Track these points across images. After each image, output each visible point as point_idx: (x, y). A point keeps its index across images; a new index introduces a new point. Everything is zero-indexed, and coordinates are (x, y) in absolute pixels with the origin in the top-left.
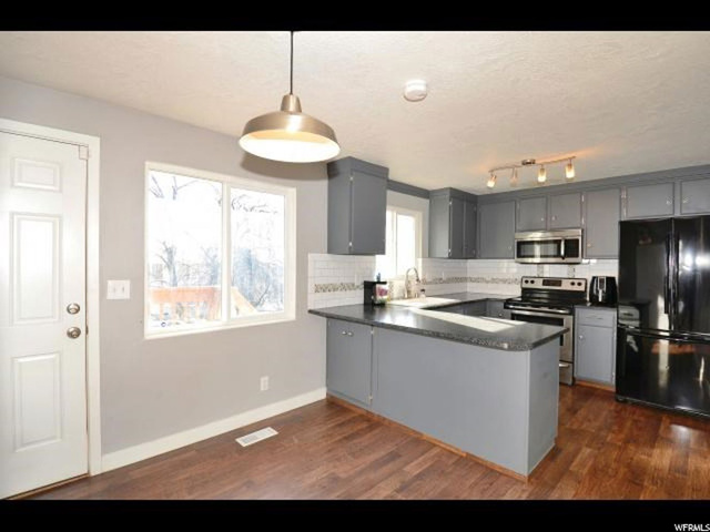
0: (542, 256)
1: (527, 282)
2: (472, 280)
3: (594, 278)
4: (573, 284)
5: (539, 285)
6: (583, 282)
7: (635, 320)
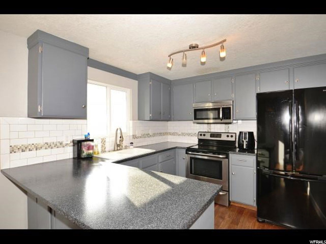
0: (214, 119)
1: (201, 135)
2: (170, 134)
3: (241, 133)
4: (228, 136)
5: (208, 137)
6: (234, 135)
7: (266, 157)
